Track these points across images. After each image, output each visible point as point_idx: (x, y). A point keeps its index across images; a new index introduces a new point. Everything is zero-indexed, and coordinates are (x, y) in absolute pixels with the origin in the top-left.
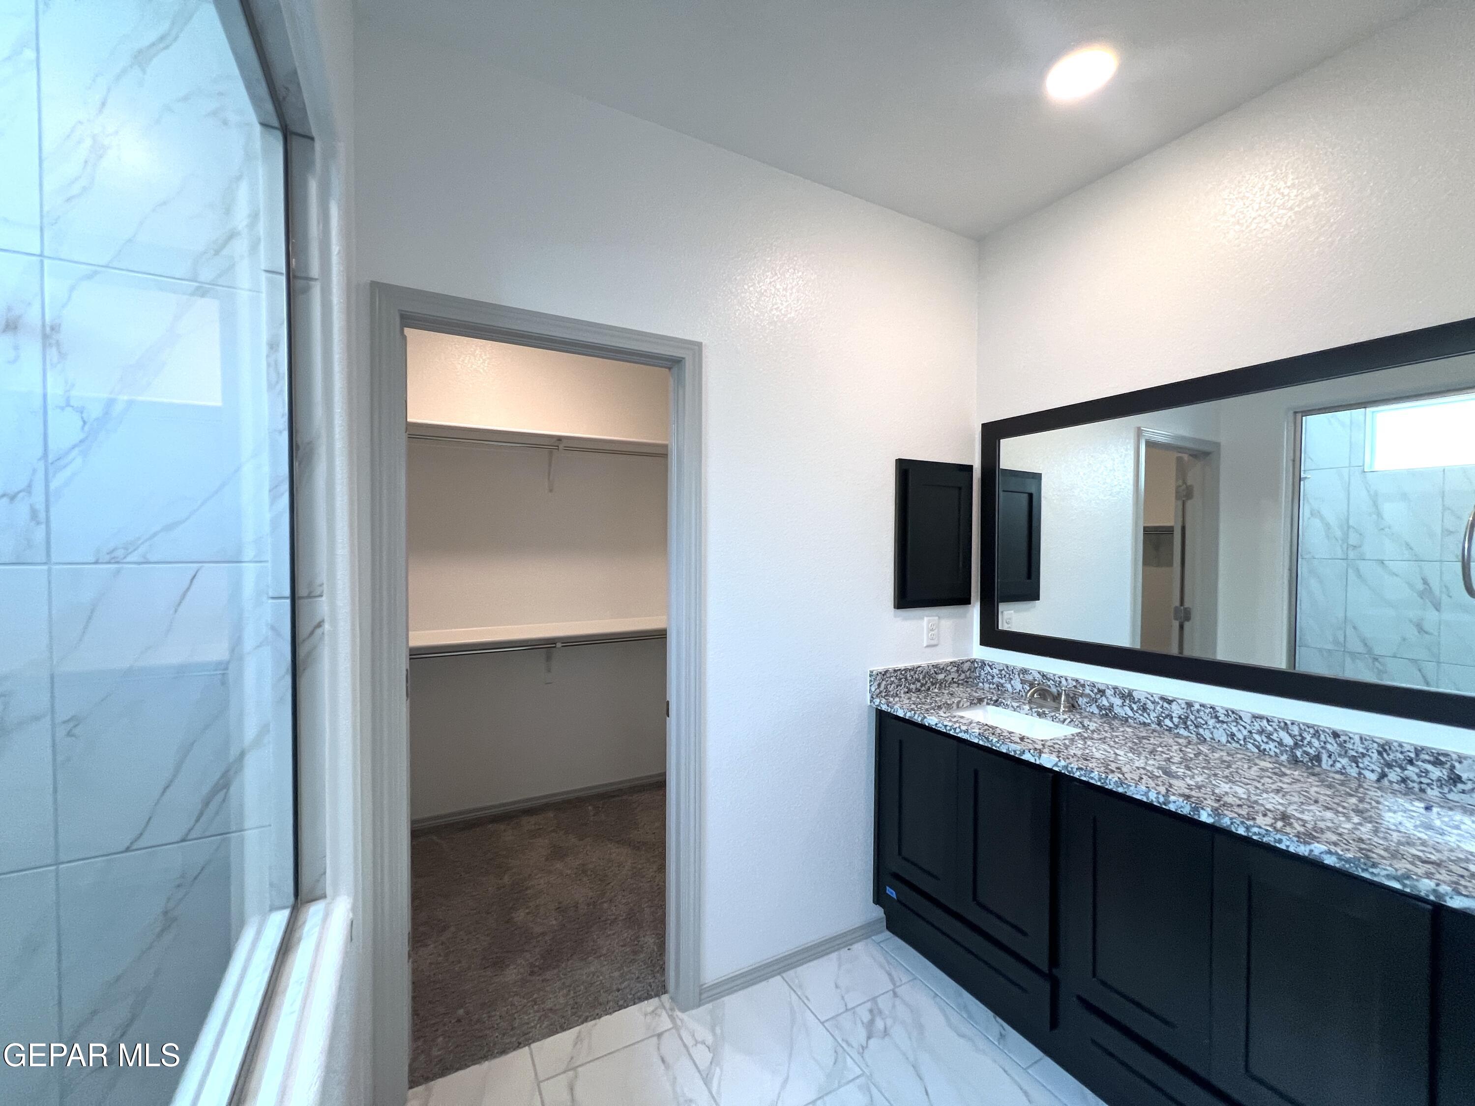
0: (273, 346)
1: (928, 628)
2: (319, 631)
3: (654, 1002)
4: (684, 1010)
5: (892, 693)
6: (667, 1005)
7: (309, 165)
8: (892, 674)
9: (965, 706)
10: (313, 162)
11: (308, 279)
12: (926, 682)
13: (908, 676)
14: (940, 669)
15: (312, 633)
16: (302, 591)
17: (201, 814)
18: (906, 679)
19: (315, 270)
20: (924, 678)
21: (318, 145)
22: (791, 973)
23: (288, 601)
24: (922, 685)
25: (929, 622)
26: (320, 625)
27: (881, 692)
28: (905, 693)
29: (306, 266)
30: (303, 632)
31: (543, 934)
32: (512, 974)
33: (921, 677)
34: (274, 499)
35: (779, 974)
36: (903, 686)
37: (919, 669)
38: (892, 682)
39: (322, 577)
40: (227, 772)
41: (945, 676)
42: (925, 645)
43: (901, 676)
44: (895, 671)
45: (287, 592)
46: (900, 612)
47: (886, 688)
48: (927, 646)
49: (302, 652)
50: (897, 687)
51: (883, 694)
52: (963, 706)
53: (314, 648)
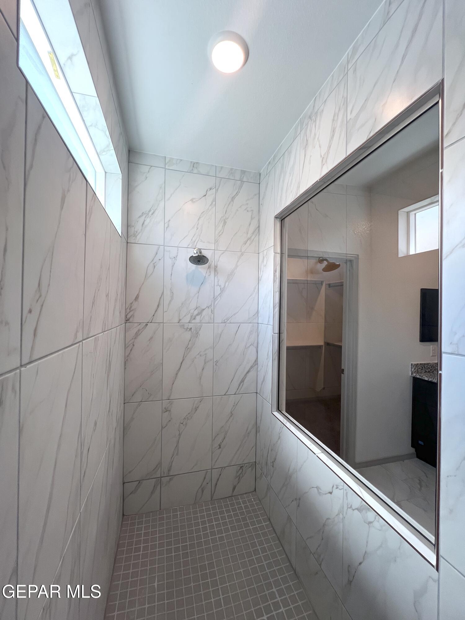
8: (420, 365)
13: (426, 366)
25: (432, 347)
36: (423, 369)
37: (429, 364)
38: (420, 368)
43: (423, 366)
46: (422, 343)
47: (417, 370)
48: (431, 356)
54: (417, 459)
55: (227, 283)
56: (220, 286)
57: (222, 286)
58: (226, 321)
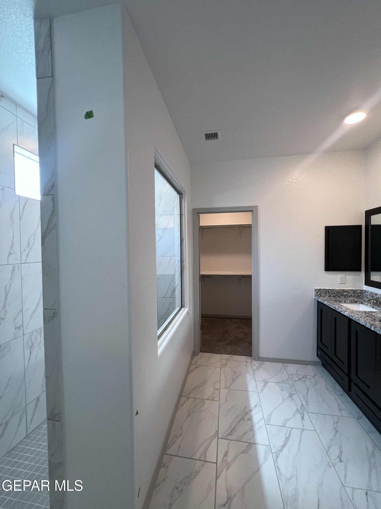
0: (178, 226)
1: (340, 278)
2: (184, 267)
3: (249, 357)
4: (255, 360)
5: (323, 296)
6: (251, 359)
7: (183, 198)
8: (323, 290)
9: (348, 302)
10: (183, 197)
11: (183, 214)
12: (338, 294)
13: (330, 291)
14: (345, 291)
15: (183, 267)
16: (182, 261)
17: (172, 294)
18: (329, 292)
19: (183, 213)
20: (337, 293)
21: (184, 194)
22: (285, 364)
23: (180, 262)
24: (336, 295)
25: (340, 276)
26: (184, 266)
27: (318, 295)
28: (328, 296)
29: (182, 213)
30: (182, 267)
31: (230, 340)
32: (221, 344)
33: (336, 292)
34: (179, 247)
35: (282, 363)
36: (327, 294)
37: (335, 290)
38: (323, 293)
39: (184, 259)
40: (174, 289)
41: (347, 294)
42: (339, 283)
43: (326, 291)
44: (324, 289)
45: (180, 261)
46: (327, 272)
47: (320, 294)
48: (340, 284)
49: (182, 270)
50: (325, 294)
51: (319, 296)
52: (347, 302)
53: (184, 269)
54: (322, 367)
55: (163, 233)
56: (159, 235)
57: (160, 236)
58: (163, 255)
